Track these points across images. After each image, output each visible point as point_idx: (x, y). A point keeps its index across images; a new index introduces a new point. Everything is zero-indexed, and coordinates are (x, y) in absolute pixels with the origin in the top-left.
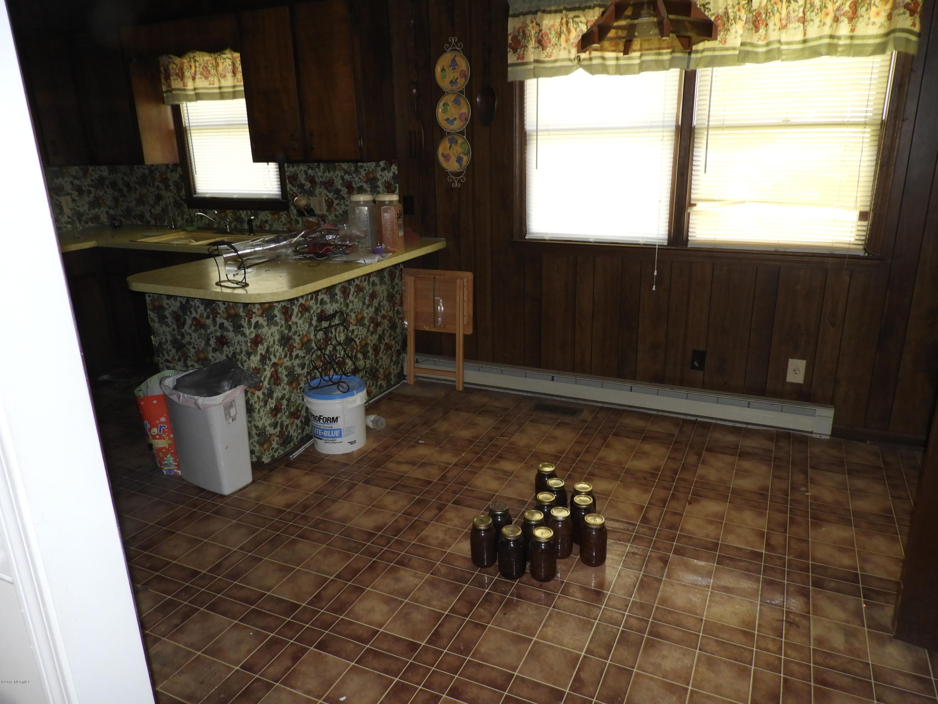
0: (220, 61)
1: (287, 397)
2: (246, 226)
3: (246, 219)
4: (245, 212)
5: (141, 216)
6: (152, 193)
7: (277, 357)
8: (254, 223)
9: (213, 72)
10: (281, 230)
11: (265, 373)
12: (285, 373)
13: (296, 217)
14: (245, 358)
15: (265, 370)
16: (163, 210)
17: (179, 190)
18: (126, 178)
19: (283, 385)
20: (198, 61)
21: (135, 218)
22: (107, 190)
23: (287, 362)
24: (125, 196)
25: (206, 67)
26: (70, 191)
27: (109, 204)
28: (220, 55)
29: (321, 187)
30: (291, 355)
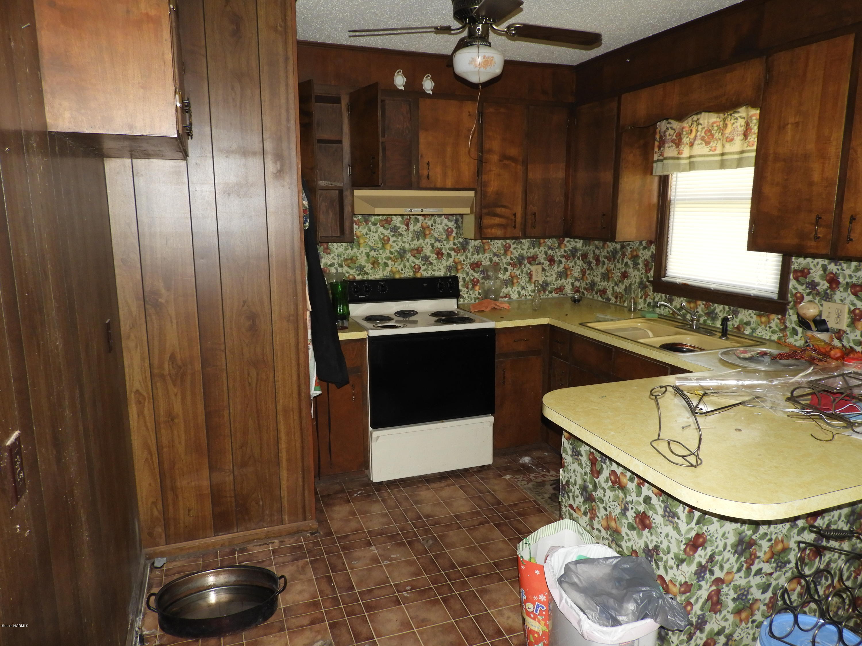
0: (729, 122)
1: (727, 631)
2: (718, 324)
3: (721, 316)
4: (721, 307)
5: (603, 292)
6: (619, 269)
7: (725, 571)
8: (730, 323)
9: (717, 135)
10: (768, 338)
11: (699, 593)
12: (733, 595)
13: (794, 325)
14: (671, 563)
15: (700, 587)
16: (626, 289)
17: (647, 271)
18: (597, 251)
19: (724, 612)
20: (701, 125)
21: (597, 293)
22: (578, 261)
23: (740, 580)
24: (592, 269)
25: (710, 131)
26: (542, 261)
27: (576, 276)
28: (731, 115)
29: (845, 290)
30: (749, 569)
